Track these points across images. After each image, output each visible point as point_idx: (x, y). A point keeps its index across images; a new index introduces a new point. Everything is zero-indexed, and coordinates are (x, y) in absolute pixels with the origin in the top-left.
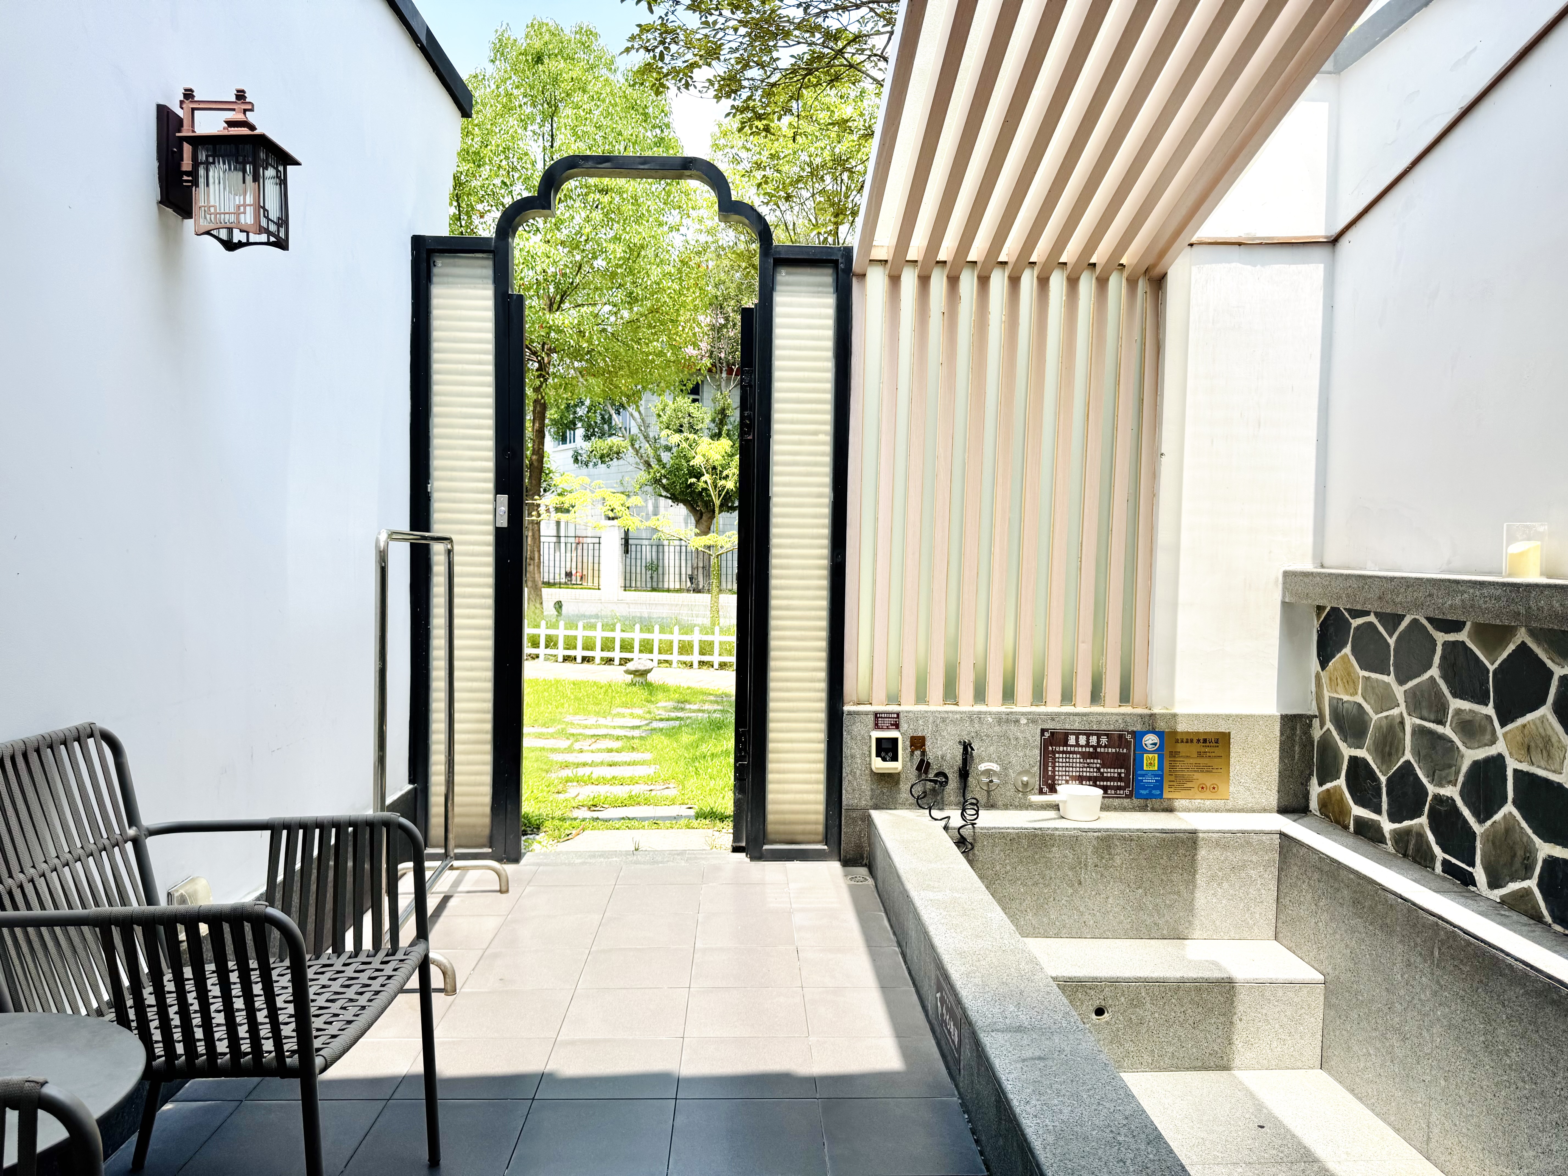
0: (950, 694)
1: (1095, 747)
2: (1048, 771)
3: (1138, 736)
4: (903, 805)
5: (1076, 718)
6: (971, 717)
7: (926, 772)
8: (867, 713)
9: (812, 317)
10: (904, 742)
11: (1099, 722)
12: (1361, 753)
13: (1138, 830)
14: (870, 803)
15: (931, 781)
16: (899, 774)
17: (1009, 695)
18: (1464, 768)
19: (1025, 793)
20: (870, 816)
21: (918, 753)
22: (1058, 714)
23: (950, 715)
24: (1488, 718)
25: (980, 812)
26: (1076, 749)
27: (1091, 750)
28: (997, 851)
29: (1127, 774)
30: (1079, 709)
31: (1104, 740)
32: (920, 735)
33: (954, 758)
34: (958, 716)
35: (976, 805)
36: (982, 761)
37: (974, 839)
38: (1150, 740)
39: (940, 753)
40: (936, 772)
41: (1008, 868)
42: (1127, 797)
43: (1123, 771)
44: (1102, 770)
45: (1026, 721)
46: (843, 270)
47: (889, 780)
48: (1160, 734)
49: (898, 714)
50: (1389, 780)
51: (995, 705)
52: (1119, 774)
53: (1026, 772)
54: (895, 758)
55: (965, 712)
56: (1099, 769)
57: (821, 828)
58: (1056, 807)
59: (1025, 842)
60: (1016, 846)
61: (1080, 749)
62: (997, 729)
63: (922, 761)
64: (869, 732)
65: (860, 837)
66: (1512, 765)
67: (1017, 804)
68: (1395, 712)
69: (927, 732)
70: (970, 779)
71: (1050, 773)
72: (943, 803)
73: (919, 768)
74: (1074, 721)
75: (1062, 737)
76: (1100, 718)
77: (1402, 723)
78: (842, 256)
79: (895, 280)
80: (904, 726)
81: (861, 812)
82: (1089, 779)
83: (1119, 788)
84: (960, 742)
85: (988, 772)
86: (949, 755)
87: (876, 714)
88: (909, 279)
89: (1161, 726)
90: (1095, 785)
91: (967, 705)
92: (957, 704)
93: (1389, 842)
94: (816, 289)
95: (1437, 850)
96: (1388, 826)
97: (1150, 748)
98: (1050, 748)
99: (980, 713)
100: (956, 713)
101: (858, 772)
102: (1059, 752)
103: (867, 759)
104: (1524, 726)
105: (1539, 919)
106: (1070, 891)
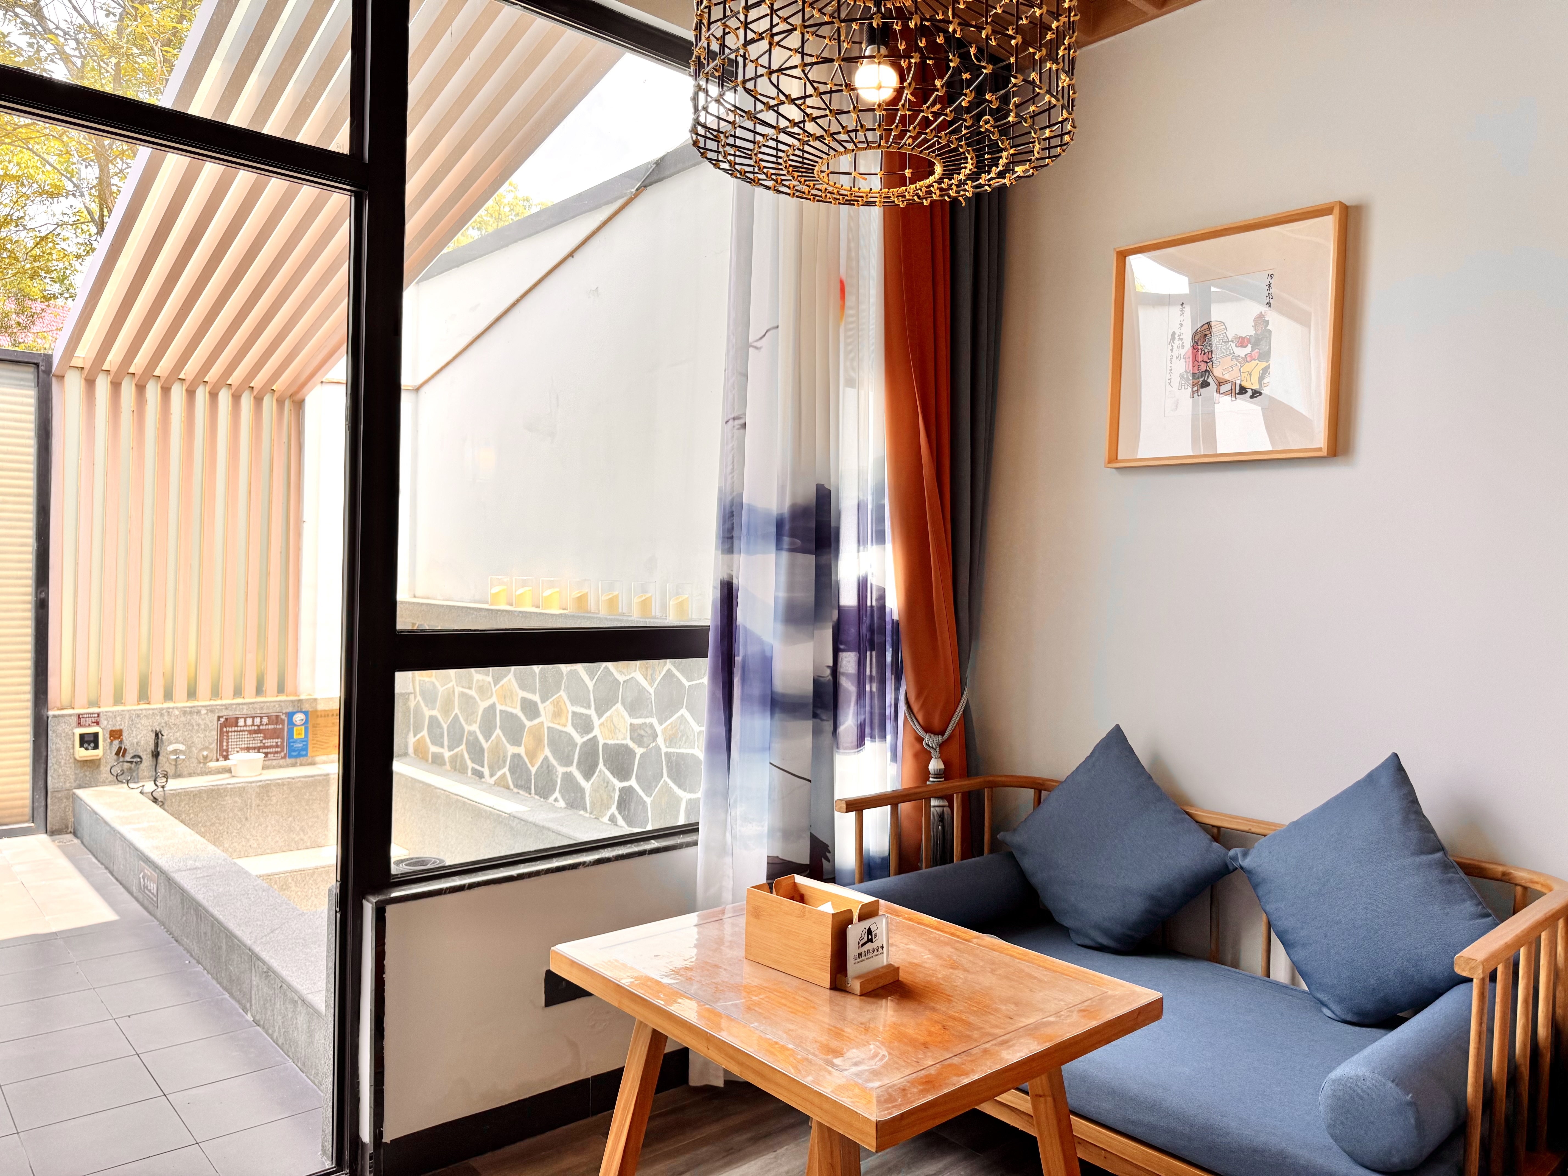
0: (143, 695)
1: (259, 726)
2: (223, 746)
3: (290, 715)
4: (104, 783)
5: (245, 706)
6: (161, 712)
7: (123, 755)
8: (70, 715)
9: (15, 403)
10: (104, 735)
11: (262, 708)
12: (435, 713)
13: (288, 778)
14: (74, 785)
15: (127, 762)
16: (100, 759)
17: (192, 694)
19: (205, 764)
20: (75, 794)
21: (116, 742)
22: (231, 705)
23: (144, 711)
25: (169, 780)
26: (245, 728)
27: (256, 728)
28: (183, 804)
29: (282, 742)
30: (247, 700)
31: (265, 720)
32: (118, 728)
33: (147, 743)
34: (151, 712)
35: (166, 776)
36: (171, 743)
37: (165, 799)
38: (299, 718)
39: (135, 741)
40: (132, 755)
41: (192, 816)
42: (282, 758)
43: (279, 740)
44: (264, 741)
45: (205, 712)
46: (43, 371)
47: (92, 764)
48: (306, 713)
49: (98, 715)
51: (181, 702)
52: (277, 743)
53: (206, 748)
54: (96, 747)
55: (157, 709)
56: (261, 741)
57: (28, 811)
58: (229, 771)
59: (205, 796)
60: (198, 799)
61: (248, 728)
62: (183, 719)
63: (120, 748)
64: (72, 729)
65: (65, 812)
66: (499, 707)
67: (199, 772)
68: (450, 685)
69: (124, 726)
70: (160, 758)
71: (225, 747)
72: (138, 778)
73: (117, 754)
74: (243, 709)
75: (234, 720)
76: (262, 705)
77: (454, 691)
78: (43, 360)
79: (90, 383)
80: (104, 723)
81: (66, 792)
82: (254, 748)
83: (277, 752)
84: (152, 731)
85: (175, 752)
86: (142, 742)
87: (79, 716)
88: (103, 384)
89: (306, 707)
90: (259, 752)
91: (158, 703)
92: (149, 703)
93: (448, 764)
94: (18, 382)
95: (469, 762)
97: (298, 723)
98: (225, 729)
99: (169, 708)
100: (149, 709)
101: (63, 762)
102: (232, 732)
103: (71, 751)
105: (508, 788)
106: (239, 826)
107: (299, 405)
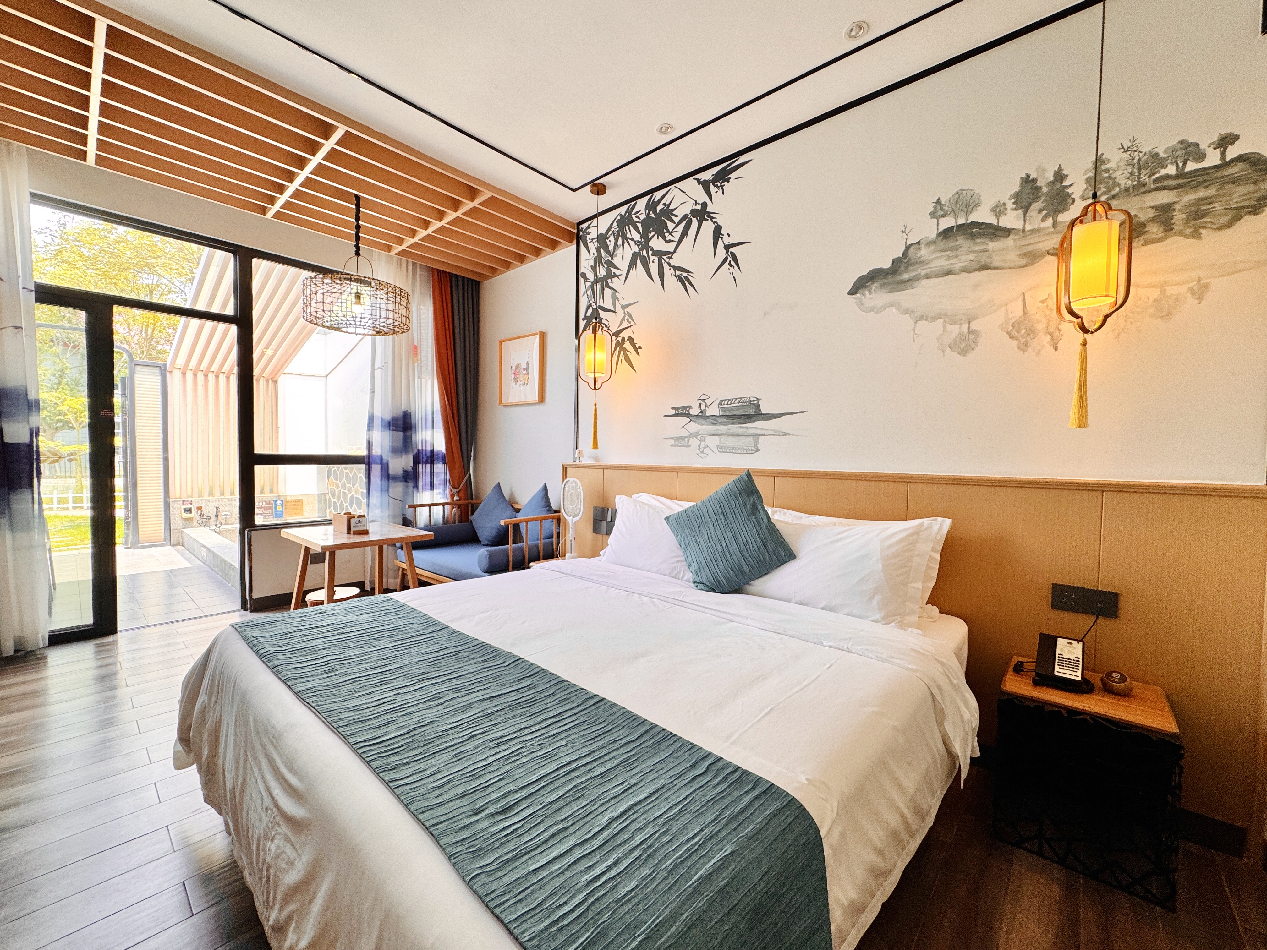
0: (211, 494)
3: (275, 501)
4: (194, 527)
6: (218, 500)
8: (179, 501)
9: (151, 382)
10: (194, 509)
11: (263, 499)
14: (182, 527)
15: (204, 519)
17: (232, 493)
20: (182, 531)
21: (200, 512)
23: (211, 500)
25: (222, 526)
31: (264, 503)
32: (200, 506)
33: (213, 512)
34: (214, 500)
38: (279, 502)
39: (208, 511)
42: (272, 518)
43: (271, 511)
46: (163, 370)
47: (190, 520)
48: (282, 501)
49: (191, 501)
51: (226, 496)
54: (191, 513)
56: (263, 511)
57: (163, 538)
62: (227, 502)
64: (180, 506)
65: (178, 537)
69: (203, 506)
70: (219, 517)
72: (210, 525)
73: (200, 516)
78: (163, 365)
79: (184, 374)
80: (194, 504)
81: (179, 530)
84: (215, 507)
86: (211, 511)
87: (183, 501)
88: (189, 374)
89: (282, 498)
90: (262, 515)
91: (216, 496)
92: (212, 497)
99: (221, 498)
101: (177, 518)
103: (180, 514)
107: (276, 382)
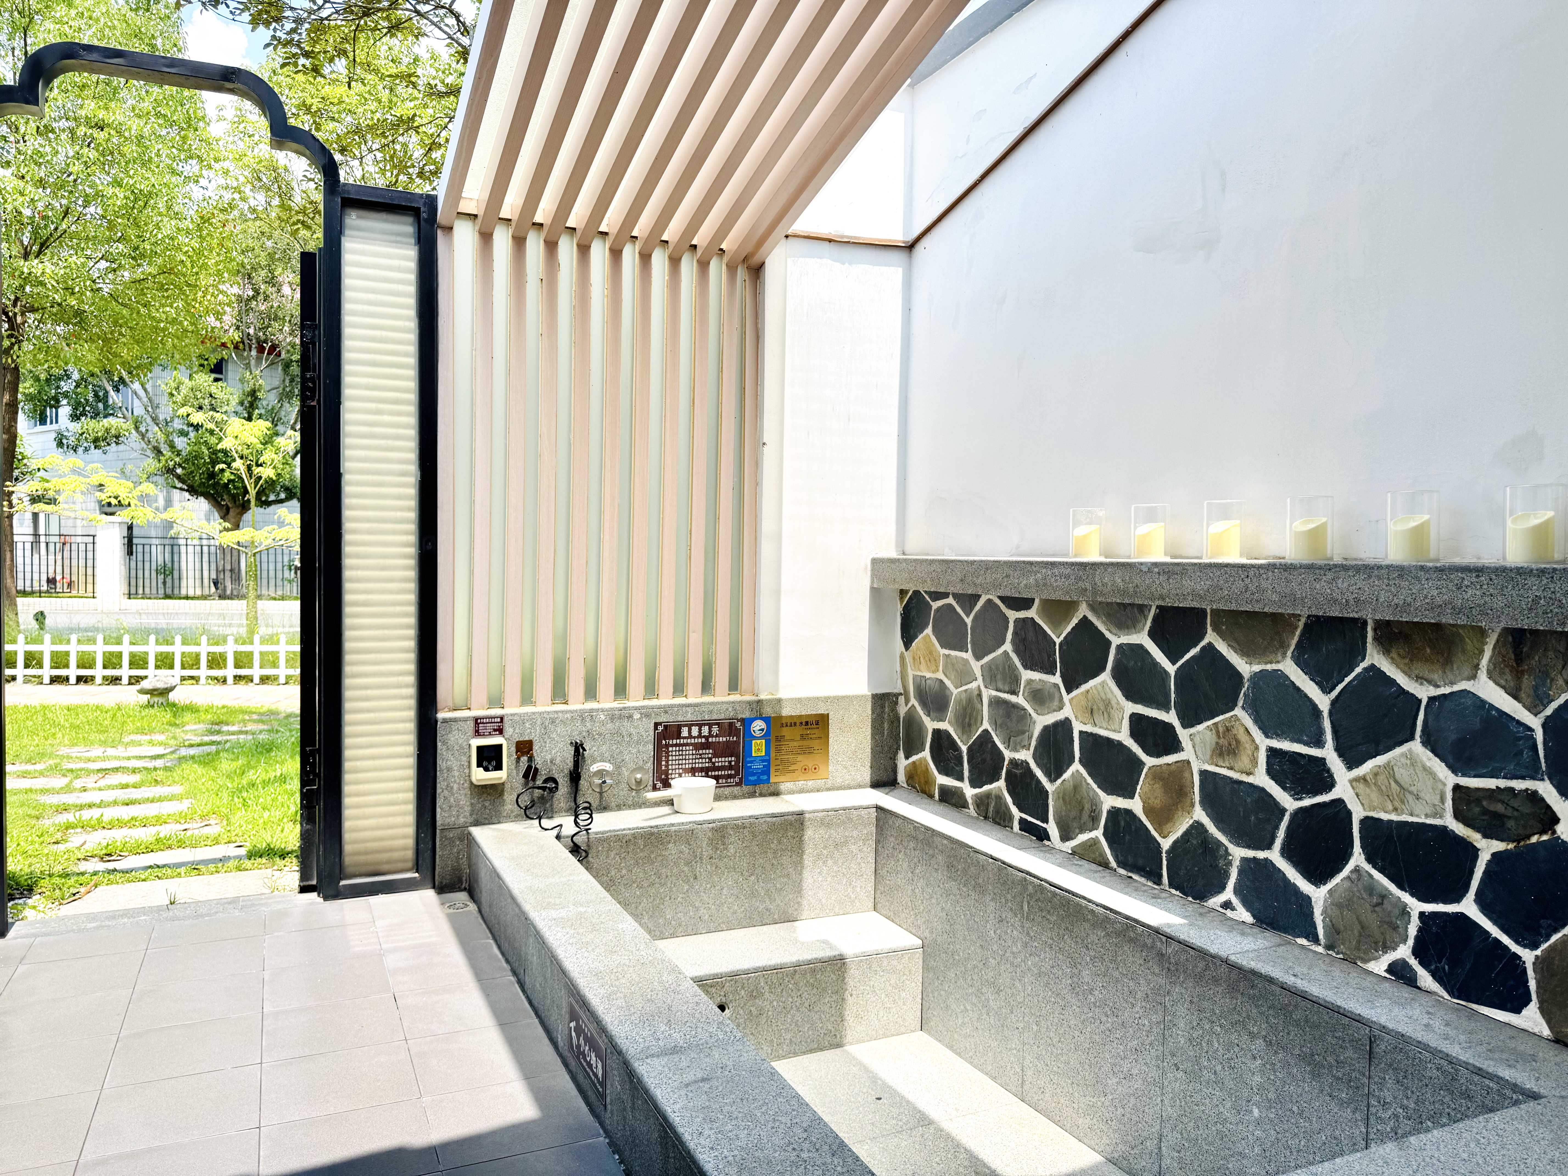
0: (559, 692)
1: (707, 738)
2: (661, 765)
3: (747, 722)
4: (509, 818)
5: (689, 709)
6: (582, 716)
7: (534, 779)
8: (465, 720)
9: (390, 269)
10: (509, 749)
11: (711, 712)
12: (944, 726)
13: (750, 817)
14: (470, 820)
15: (539, 788)
16: (503, 784)
17: (621, 689)
18: (1036, 733)
19: (638, 791)
20: (470, 834)
21: (524, 759)
22: (672, 706)
23: (560, 715)
24: (1056, 686)
25: (594, 815)
26: (689, 741)
27: (703, 740)
28: (612, 854)
29: (737, 762)
30: (691, 700)
31: (715, 729)
32: (527, 739)
33: (564, 761)
34: (568, 716)
35: (590, 810)
36: (594, 761)
37: (588, 846)
38: (758, 726)
39: (549, 757)
40: (544, 778)
41: (624, 872)
42: (737, 784)
43: (733, 759)
44: (713, 760)
45: (639, 716)
46: (426, 220)
47: (493, 791)
48: (767, 720)
49: (502, 718)
50: (970, 749)
51: (607, 701)
52: (730, 762)
53: (640, 769)
54: (499, 767)
55: (576, 711)
56: (710, 759)
57: (411, 855)
58: (670, 802)
59: (641, 842)
60: (632, 847)
61: (693, 741)
62: (610, 726)
63: (529, 768)
64: (468, 740)
65: (459, 857)
66: (1077, 727)
67: (630, 803)
68: (974, 685)
69: (534, 736)
70: (582, 782)
71: (663, 768)
72: (552, 811)
73: (526, 776)
74: (687, 712)
75: (675, 729)
76: (711, 708)
77: (980, 695)
78: (425, 204)
79: (486, 237)
80: (508, 730)
81: (459, 831)
82: (701, 770)
83: (730, 776)
84: (572, 743)
85: (601, 773)
86: (558, 759)
87: (476, 720)
88: (502, 239)
89: (768, 711)
90: (707, 776)
91: (577, 703)
92: (566, 703)
93: (971, 807)
94: (393, 238)
95: (1014, 810)
96: (970, 792)
97: (758, 734)
98: (664, 742)
99: (591, 710)
100: (567, 712)
101: (455, 786)
102: (672, 746)
103: (467, 771)
104: (1088, 691)
105: (1105, 865)
106: (686, 887)
107: (758, 273)
